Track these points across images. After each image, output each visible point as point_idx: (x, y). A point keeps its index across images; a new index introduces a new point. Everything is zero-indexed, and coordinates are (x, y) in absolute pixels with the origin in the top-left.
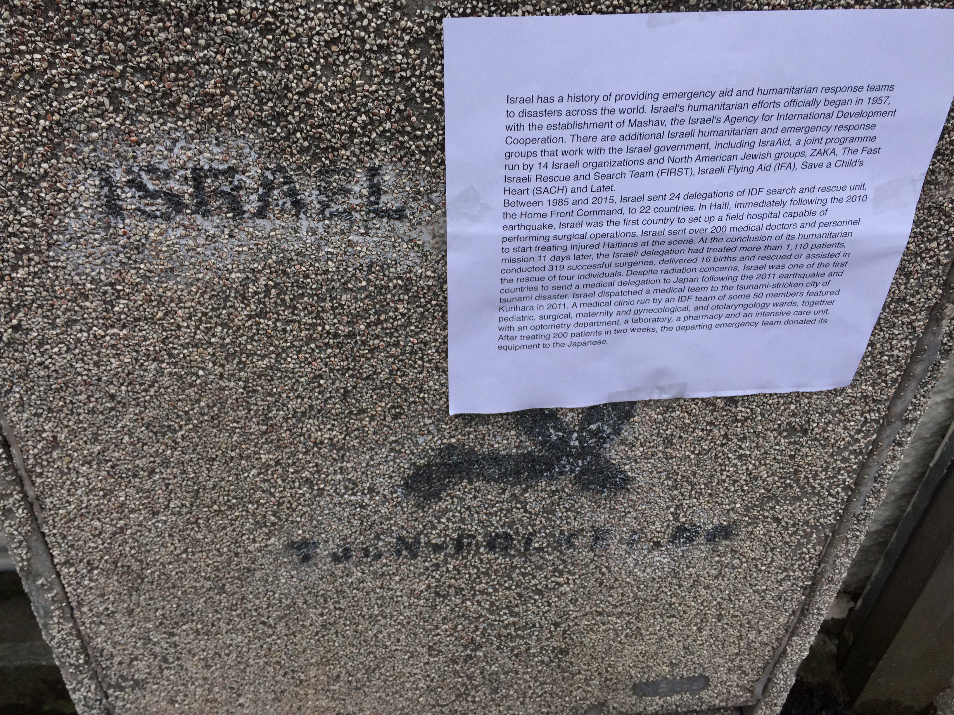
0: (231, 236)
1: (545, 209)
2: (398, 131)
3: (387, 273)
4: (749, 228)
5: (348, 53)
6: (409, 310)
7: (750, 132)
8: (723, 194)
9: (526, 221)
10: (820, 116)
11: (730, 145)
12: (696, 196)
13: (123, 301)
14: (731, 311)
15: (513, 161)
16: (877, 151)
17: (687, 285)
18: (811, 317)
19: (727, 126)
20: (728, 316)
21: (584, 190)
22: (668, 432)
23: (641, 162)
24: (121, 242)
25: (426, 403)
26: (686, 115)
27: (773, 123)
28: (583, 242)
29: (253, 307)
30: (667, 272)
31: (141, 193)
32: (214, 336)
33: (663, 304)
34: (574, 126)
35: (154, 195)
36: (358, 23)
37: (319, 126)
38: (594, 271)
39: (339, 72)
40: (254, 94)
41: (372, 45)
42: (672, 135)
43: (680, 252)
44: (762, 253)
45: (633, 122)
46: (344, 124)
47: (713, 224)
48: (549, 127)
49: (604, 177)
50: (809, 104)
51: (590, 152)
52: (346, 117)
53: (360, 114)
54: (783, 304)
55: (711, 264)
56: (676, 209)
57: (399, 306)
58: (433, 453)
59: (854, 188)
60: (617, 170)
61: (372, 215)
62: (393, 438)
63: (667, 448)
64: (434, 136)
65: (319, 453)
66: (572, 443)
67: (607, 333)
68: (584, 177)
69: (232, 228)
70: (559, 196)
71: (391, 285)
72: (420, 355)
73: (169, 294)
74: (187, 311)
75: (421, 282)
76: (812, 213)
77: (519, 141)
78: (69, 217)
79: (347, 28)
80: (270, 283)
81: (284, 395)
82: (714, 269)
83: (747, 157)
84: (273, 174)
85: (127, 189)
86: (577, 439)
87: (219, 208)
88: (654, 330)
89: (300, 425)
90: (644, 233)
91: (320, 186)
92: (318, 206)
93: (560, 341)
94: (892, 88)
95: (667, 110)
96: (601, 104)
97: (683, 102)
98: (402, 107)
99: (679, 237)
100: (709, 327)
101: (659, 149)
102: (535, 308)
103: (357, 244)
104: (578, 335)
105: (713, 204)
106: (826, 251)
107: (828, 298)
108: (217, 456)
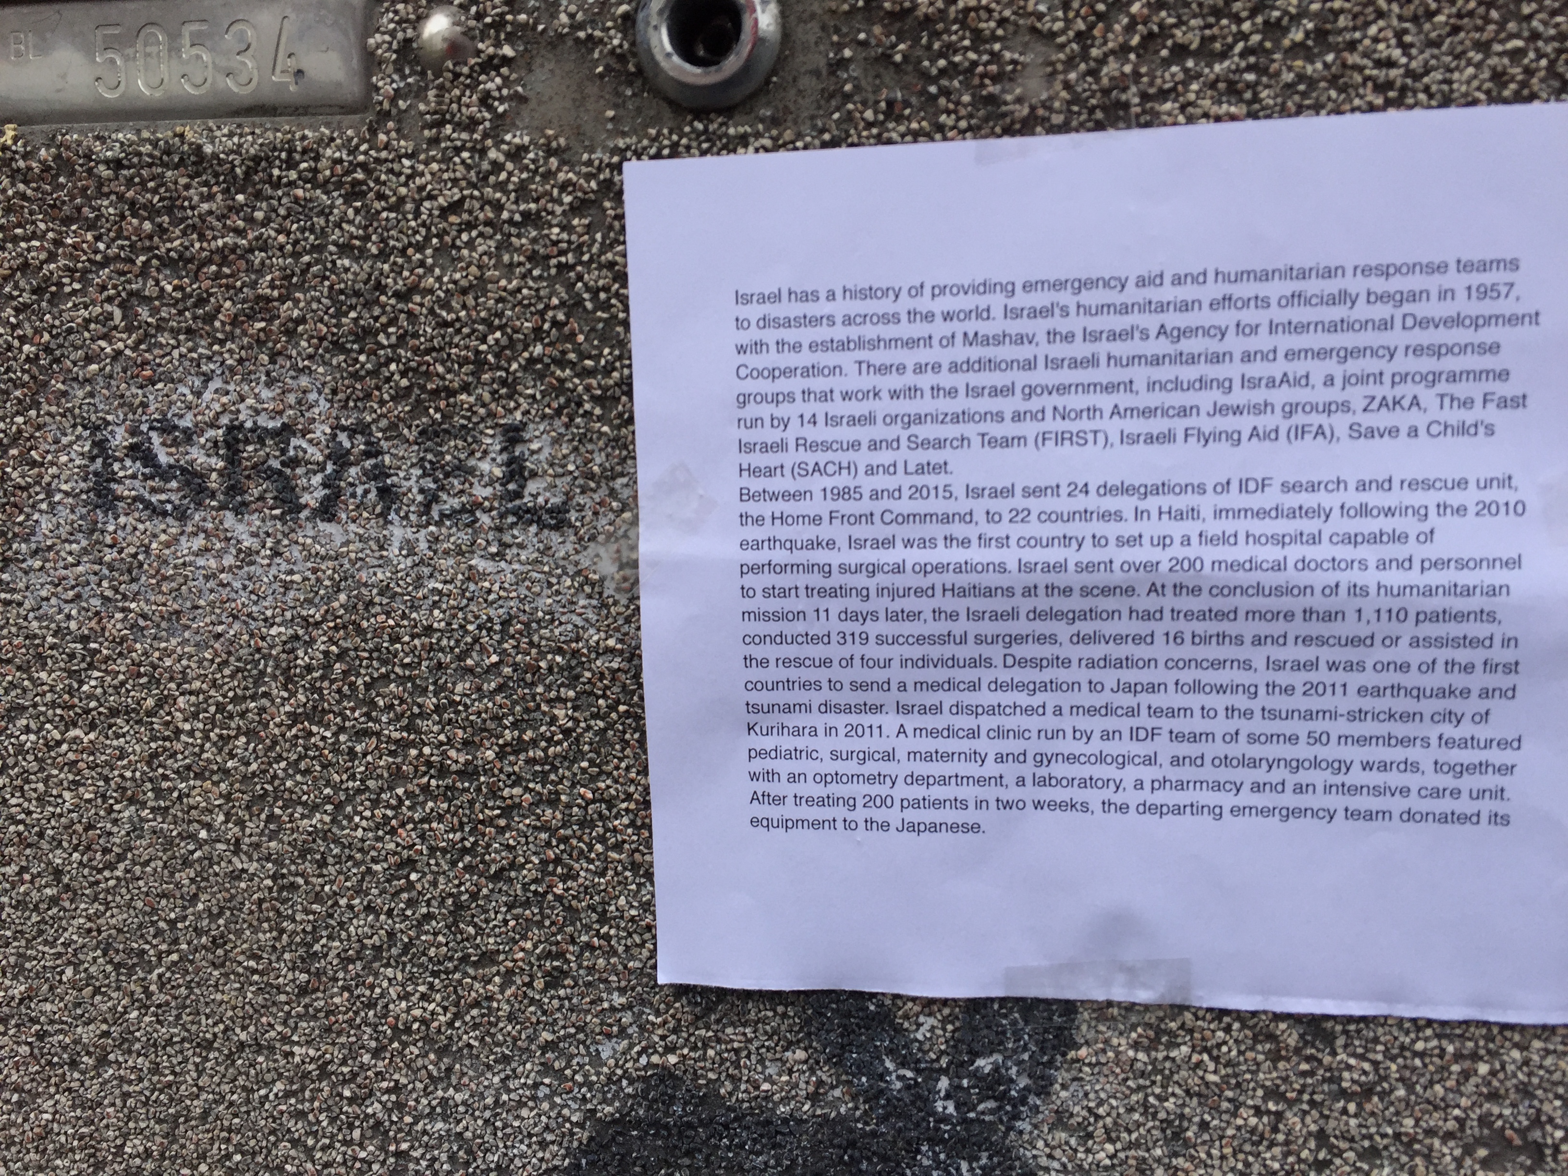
0: (277, 554)
1: (817, 506)
2: (554, 361)
3: (536, 638)
4: (1253, 565)
5: (475, 227)
6: (577, 721)
7: (1217, 358)
8: (1184, 489)
9: (783, 532)
10: (1364, 325)
11: (1178, 385)
12: (1125, 490)
13: (96, 674)
14: (1260, 775)
15: (752, 410)
16: (1519, 402)
17: (1145, 699)
18: (1464, 805)
19: (1163, 346)
20: (1257, 787)
21: (890, 469)
22: (1170, 1105)
23: (999, 417)
24: (107, 558)
25: (615, 953)
26: (1075, 324)
27: (1262, 341)
28: (901, 581)
29: (302, 698)
30: (1092, 664)
31: (147, 471)
32: (232, 756)
33: (1096, 745)
34: (861, 344)
35: (165, 473)
36: (492, 179)
37: (428, 352)
38: (935, 652)
39: (460, 259)
40: (329, 297)
41: (512, 212)
42: (1055, 364)
43: (1111, 615)
44: (1298, 627)
45: (971, 335)
46: (467, 348)
47: (1171, 552)
48: (813, 346)
49: (925, 444)
50: (1333, 300)
51: (895, 395)
52: (469, 336)
53: (492, 329)
54: (1384, 767)
55: (1187, 651)
56: (1086, 515)
57: (560, 712)
58: (630, 1090)
59: (1488, 484)
60: (951, 431)
61: (511, 519)
62: (546, 1036)
63: (1176, 1155)
64: (614, 369)
65: (401, 1053)
66: (939, 1106)
67: (980, 804)
68: (889, 445)
69: (279, 536)
70: (843, 480)
71: (543, 664)
72: (601, 830)
73: (168, 662)
74: (193, 698)
75: (599, 663)
76: (1399, 538)
77: (760, 374)
78: (41, 512)
79: (474, 186)
80: (334, 648)
81: (343, 902)
82: (1199, 665)
83: (1219, 410)
84: (350, 438)
85: (128, 463)
86: (948, 1097)
87: (261, 498)
88: (1085, 807)
89: (371, 979)
90: (1025, 567)
91: (422, 459)
92: (420, 498)
93: (879, 815)
94: (1514, 265)
95: (1034, 313)
96: (905, 304)
97: (1066, 297)
98: (561, 317)
99: (1100, 578)
100: (1217, 813)
101: (1030, 392)
102: (821, 732)
103: (484, 575)
104: (916, 804)
105: (1165, 509)
106: (1454, 629)
107: (1496, 756)
108: (215, 1035)
